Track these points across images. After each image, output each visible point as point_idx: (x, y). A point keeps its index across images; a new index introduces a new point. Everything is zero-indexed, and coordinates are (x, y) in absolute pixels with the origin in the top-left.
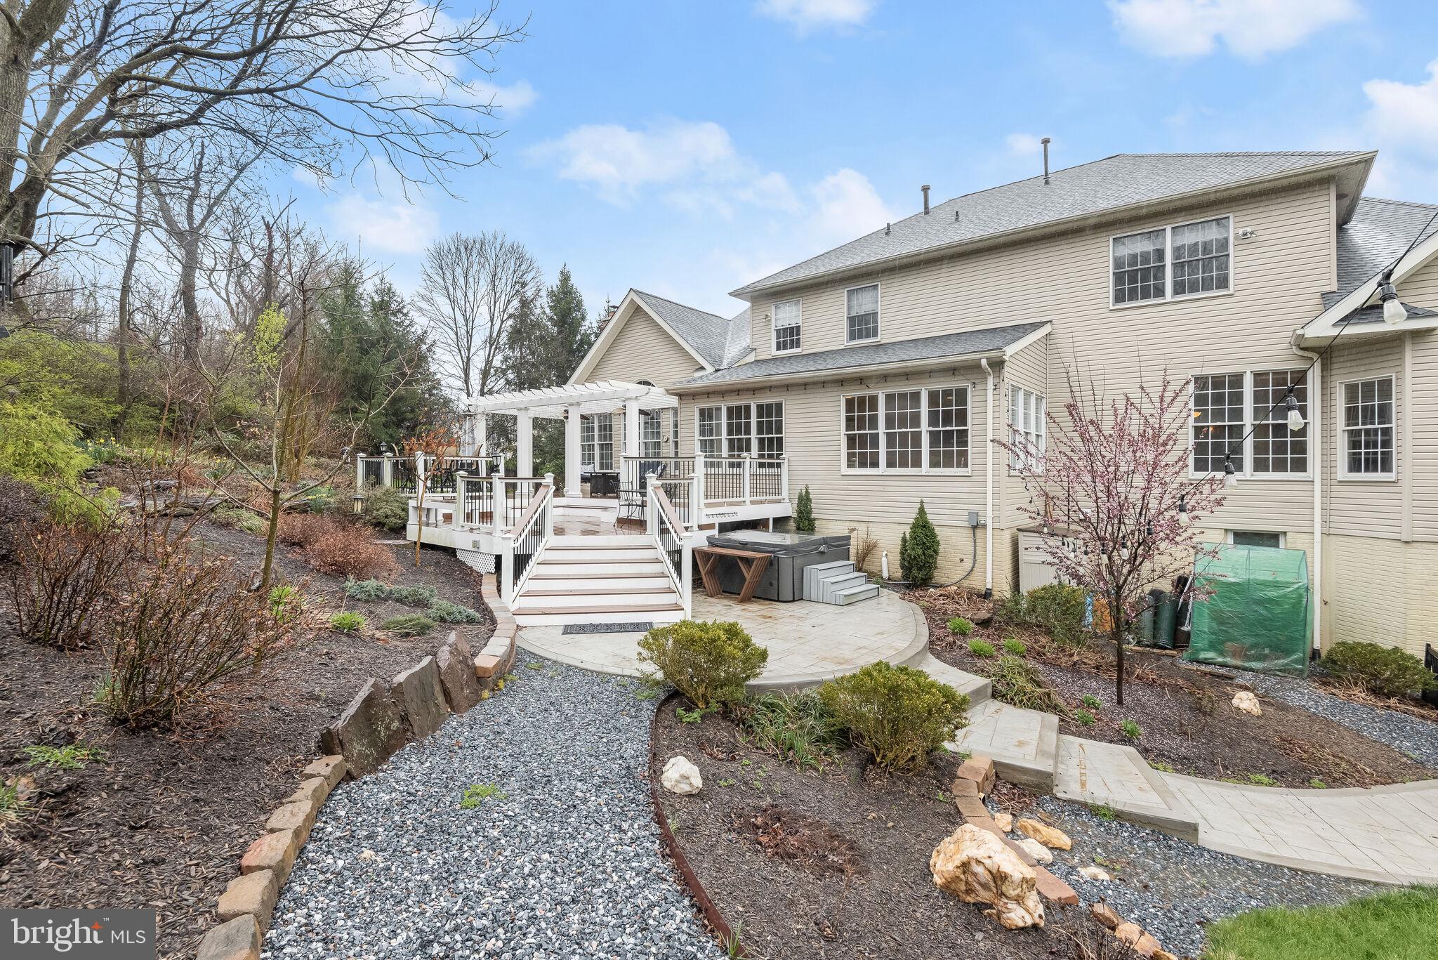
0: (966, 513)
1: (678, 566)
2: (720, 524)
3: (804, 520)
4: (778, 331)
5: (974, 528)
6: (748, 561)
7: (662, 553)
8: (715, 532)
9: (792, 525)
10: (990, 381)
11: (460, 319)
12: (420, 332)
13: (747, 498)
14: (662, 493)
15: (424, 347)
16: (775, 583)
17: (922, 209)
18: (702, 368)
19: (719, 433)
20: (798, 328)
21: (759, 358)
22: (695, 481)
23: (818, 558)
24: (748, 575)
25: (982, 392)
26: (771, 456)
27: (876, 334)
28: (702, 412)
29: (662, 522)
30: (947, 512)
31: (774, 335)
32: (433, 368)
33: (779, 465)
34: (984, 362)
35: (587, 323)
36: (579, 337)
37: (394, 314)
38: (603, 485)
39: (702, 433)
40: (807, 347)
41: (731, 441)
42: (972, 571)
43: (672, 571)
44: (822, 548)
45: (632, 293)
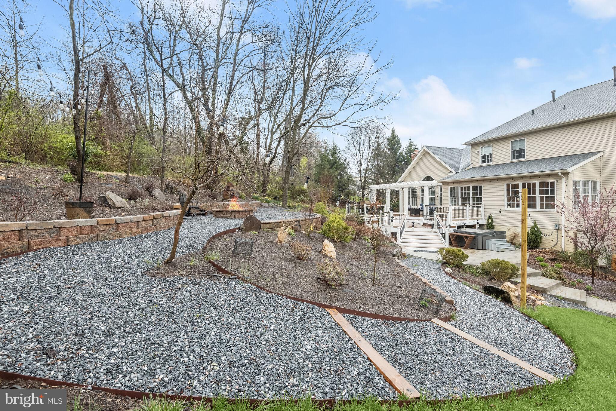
0: (554, 224)
1: (444, 238)
2: (458, 226)
3: (490, 225)
4: (482, 158)
5: (557, 230)
6: (467, 237)
7: (439, 233)
8: (456, 228)
9: (486, 227)
10: (564, 179)
11: (358, 153)
12: (344, 159)
13: (468, 218)
14: (438, 217)
15: (346, 163)
16: (476, 244)
17: (552, 99)
18: (451, 172)
19: (458, 195)
20: (491, 155)
21: (474, 166)
22: (449, 213)
23: (493, 237)
24: (467, 241)
25: (561, 183)
26: (477, 204)
27: (524, 157)
28: (451, 188)
29: (439, 225)
30: (547, 224)
31: (480, 158)
32: (349, 170)
33: (480, 207)
34: (560, 174)
35: (402, 148)
36: (398, 153)
37: (337, 154)
38: (415, 212)
39: (451, 194)
40: (494, 162)
41: (462, 198)
42: (556, 244)
43: (443, 238)
44: (494, 234)
45: (424, 147)
